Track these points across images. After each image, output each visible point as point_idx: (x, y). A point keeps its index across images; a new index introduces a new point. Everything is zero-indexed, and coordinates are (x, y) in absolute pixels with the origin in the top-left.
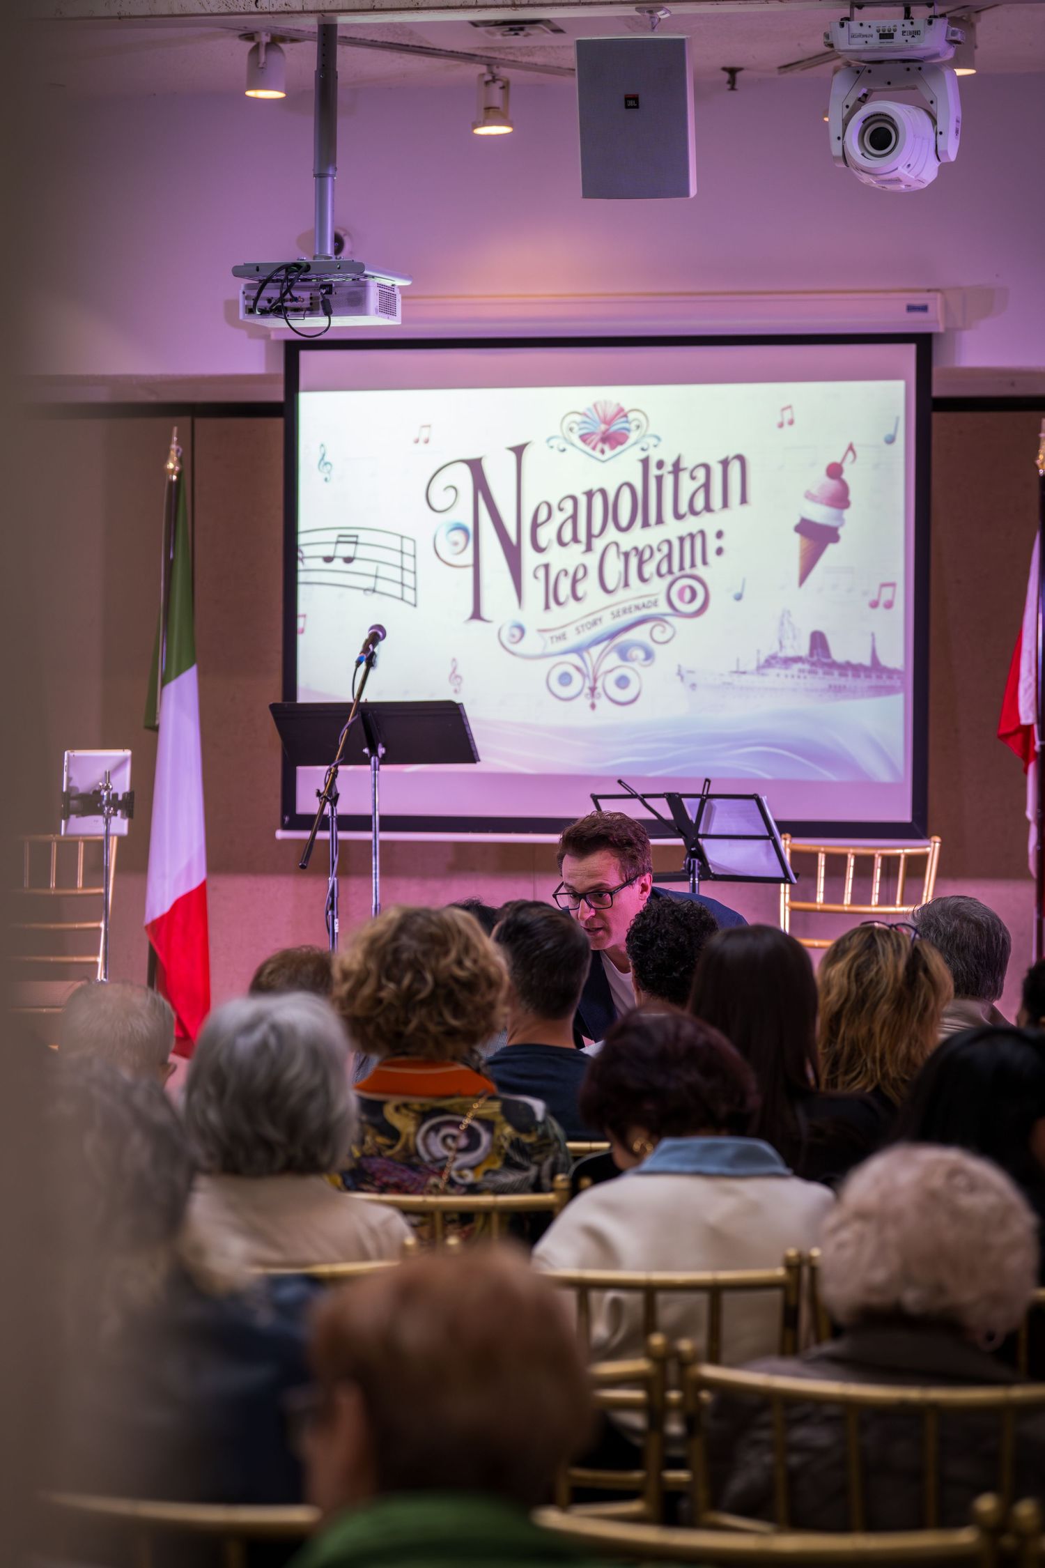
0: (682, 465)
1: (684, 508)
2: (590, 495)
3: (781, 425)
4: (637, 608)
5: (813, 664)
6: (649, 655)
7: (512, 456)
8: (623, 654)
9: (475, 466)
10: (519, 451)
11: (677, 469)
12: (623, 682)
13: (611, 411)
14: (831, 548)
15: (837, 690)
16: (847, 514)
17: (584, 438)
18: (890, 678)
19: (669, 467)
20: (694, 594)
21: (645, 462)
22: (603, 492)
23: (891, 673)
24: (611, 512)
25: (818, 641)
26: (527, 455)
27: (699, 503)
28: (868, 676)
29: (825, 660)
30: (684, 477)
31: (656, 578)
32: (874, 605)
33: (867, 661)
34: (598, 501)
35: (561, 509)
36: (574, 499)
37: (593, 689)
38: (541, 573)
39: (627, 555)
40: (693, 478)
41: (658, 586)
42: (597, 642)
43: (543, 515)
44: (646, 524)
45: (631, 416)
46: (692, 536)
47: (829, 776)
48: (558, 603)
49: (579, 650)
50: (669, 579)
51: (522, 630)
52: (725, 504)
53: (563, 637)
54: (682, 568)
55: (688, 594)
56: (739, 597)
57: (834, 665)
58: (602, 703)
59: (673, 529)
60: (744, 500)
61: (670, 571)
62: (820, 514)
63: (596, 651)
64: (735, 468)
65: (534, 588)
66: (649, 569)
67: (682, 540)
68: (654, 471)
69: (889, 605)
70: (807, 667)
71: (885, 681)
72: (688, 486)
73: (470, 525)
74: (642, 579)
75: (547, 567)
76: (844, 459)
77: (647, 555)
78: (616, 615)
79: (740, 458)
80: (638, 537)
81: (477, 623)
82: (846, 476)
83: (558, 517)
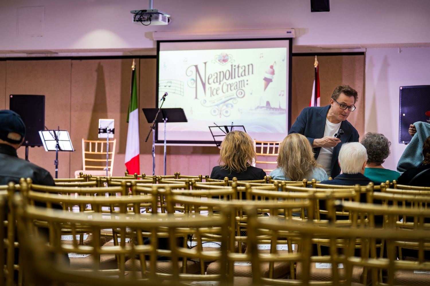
0: (239, 66)
1: (240, 75)
2: (220, 72)
3: (260, 57)
4: (230, 96)
5: (267, 108)
6: (232, 106)
7: (204, 64)
8: (227, 106)
9: (196, 67)
10: (205, 63)
11: (238, 67)
12: (227, 112)
13: (225, 55)
14: (271, 84)
15: (272, 113)
16: (274, 76)
17: (219, 60)
18: (283, 111)
19: (237, 66)
20: (242, 93)
21: (232, 65)
22: (223, 72)
23: (283, 110)
24: (225, 76)
25: (268, 103)
26: (207, 64)
27: (243, 74)
28: (278, 110)
29: (269, 107)
30: (240, 69)
31: (234, 90)
32: (280, 95)
33: (278, 107)
34: (222, 74)
35: (214, 75)
36: (217, 73)
37: (220, 114)
38: (210, 89)
39: (228, 85)
40: (242, 69)
41: (234, 92)
42: (221, 103)
43: (210, 77)
44: (232, 78)
45: (229, 56)
46: (242, 81)
47: (270, 132)
48: (213, 95)
49: (218, 105)
50: (237, 90)
51: (205, 101)
52: (249, 74)
53: (214, 102)
54: (239, 88)
55: (240, 93)
56: (251, 94)
57: (271, 108)
58: (222, 116)
59: (237, 79)
60: (252, 73)
61: (237, 88)
62: (269, 76)
63: (221, 105)
64: (251, 67)
65: (208, 92)
66: (232, 88)
67: (239, 82)
68: (234, 67)
69: (283, 95)
70: (265, 108)
71: (282, 111)
72: (241, 70)
73: (195, 79)
74: (231, 90)
75: (211, 88)
76: (274, 64)
77: (232, 85)
78: (225, 98)
79: (252, 65)
80: (230, 81)
81: (196, 100)
82: (274, 68)
83: (214, 77)
